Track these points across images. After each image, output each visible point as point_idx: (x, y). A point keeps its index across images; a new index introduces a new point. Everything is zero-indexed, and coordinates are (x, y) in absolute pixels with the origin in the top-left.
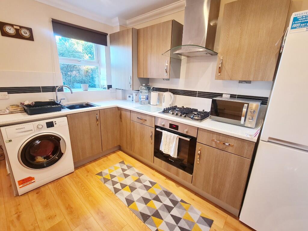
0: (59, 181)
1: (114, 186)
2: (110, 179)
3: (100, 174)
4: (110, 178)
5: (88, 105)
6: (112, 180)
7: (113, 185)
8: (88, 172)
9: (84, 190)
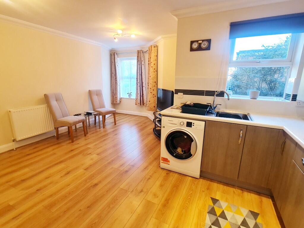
0: (183, 177)
1: (212, 226)
2: (218, 216)
3: (215, 201)
4: (218, 214)
5: (245, 117)
6: (219, 218)
7: (213, 224)
8: (208, 189)
9: (188, 199)
